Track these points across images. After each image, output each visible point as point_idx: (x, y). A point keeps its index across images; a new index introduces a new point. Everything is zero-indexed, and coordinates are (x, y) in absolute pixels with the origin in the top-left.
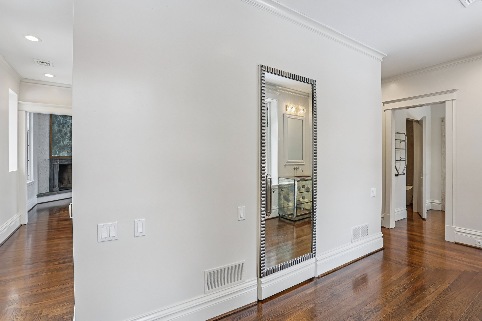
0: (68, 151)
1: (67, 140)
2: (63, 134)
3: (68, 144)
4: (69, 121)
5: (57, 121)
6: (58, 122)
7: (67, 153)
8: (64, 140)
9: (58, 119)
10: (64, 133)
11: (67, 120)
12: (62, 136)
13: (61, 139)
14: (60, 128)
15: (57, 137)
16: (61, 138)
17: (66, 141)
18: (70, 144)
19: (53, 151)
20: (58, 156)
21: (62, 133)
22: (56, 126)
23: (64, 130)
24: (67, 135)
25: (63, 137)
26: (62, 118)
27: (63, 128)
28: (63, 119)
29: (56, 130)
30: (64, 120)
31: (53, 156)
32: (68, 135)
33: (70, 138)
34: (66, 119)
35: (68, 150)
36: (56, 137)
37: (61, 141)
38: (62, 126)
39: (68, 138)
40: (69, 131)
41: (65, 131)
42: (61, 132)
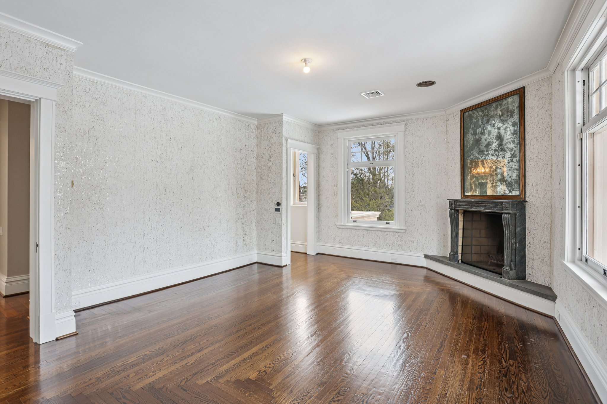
0: (492, 184)
1: (492, 157)
2: (482, 147)
3: (494, 167)
4: (496, 113)
5: (471, 124)
6: (473, 125)
7: (492, 186)
8: (485, 159)
9: (473, 119)
10: (485, 143)
11: (490, 113)
12: (481, 152)
13: (480, 158)
14: (477, 137)
15: (472, 157)
16: (480, 157)
17: (489, 161)
18: (498, 166)
19: (467, 184)
20: (474, 194)
21: (480, 147)
22: (470, 135)
23: (484, 138)
24: (491, 147)
25: (484, 154)
26: (481, 114)
27: (483, 135)
28: (483, 115)
29: (471, 142)
30: (485, 115)
31: (466, 194)
32: (492, 147)
33: (497, 153)
34: (488, 112)
35: (493, 181)
36: (470, 157)
37: (480, 162)
38: (481, 131)
39: (494, 152)
40: (495, 136)
41: (486, 140)
42: (479, 145)
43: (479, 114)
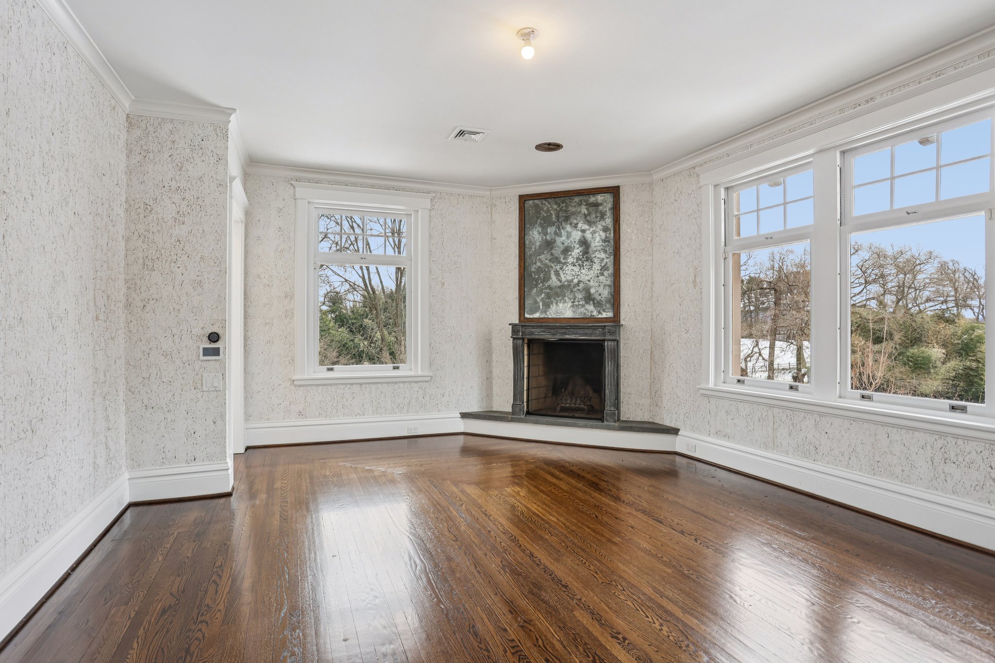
0: (573, 302)
1: (572, 267)
2: (557, 252)
3: (576, 281)
4: (579, 210)
5: (538, 218)
6: (541, 220)
7: (573, 306)
8: (561, 268)
9: (542, 212)
10: (562, 247)
11: (570, 208)
12: (556, 260)
13: (552, 268)
14: (548, 238)
15: (539, 264)
16: (552, 265)
17: (568, 272)
18: (581, 279)
19: (528, 302)
20: (542, 316)
21: (553, 251)
22: (535, 233)
23: (559, 240)
24: (571, 254)
25: (560, 262)
26: (555, 207)
27: (558, 236)
28: (558, 209)
29: (538, 244)
30: (561, 210)
31: (527, 316)
32: (573, 254)
33: (580, 262)
34: (567, 206)
35: (575, 299)
36: (535, 263)
37: (552, 273)
38: (556, 230)
39: (575, 261)
40: (577, 241)
41: (563, 244)
42: (551, 249)
43: (551, 207)
